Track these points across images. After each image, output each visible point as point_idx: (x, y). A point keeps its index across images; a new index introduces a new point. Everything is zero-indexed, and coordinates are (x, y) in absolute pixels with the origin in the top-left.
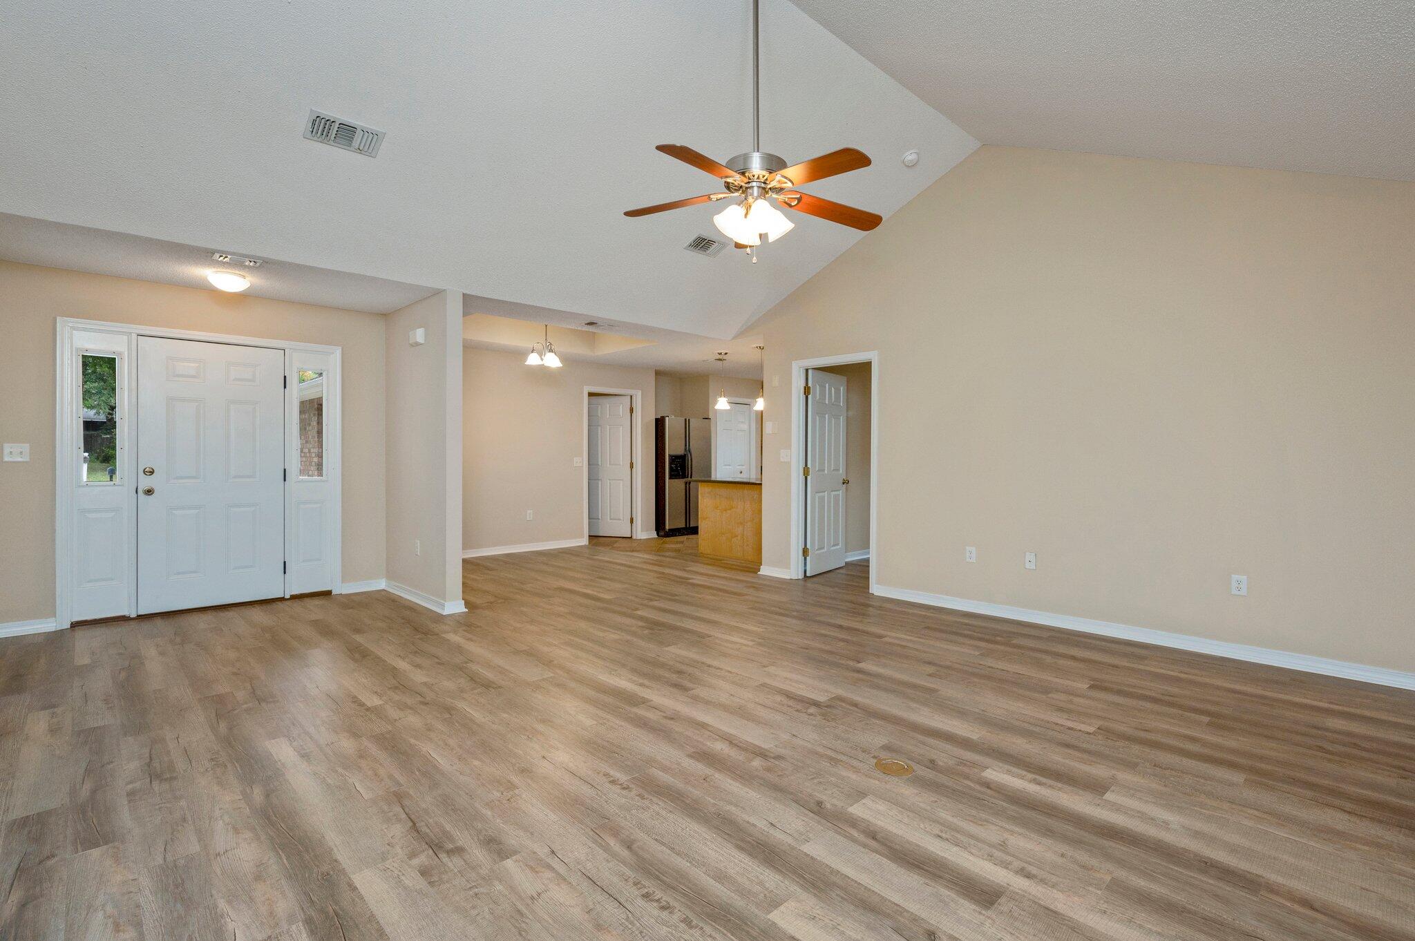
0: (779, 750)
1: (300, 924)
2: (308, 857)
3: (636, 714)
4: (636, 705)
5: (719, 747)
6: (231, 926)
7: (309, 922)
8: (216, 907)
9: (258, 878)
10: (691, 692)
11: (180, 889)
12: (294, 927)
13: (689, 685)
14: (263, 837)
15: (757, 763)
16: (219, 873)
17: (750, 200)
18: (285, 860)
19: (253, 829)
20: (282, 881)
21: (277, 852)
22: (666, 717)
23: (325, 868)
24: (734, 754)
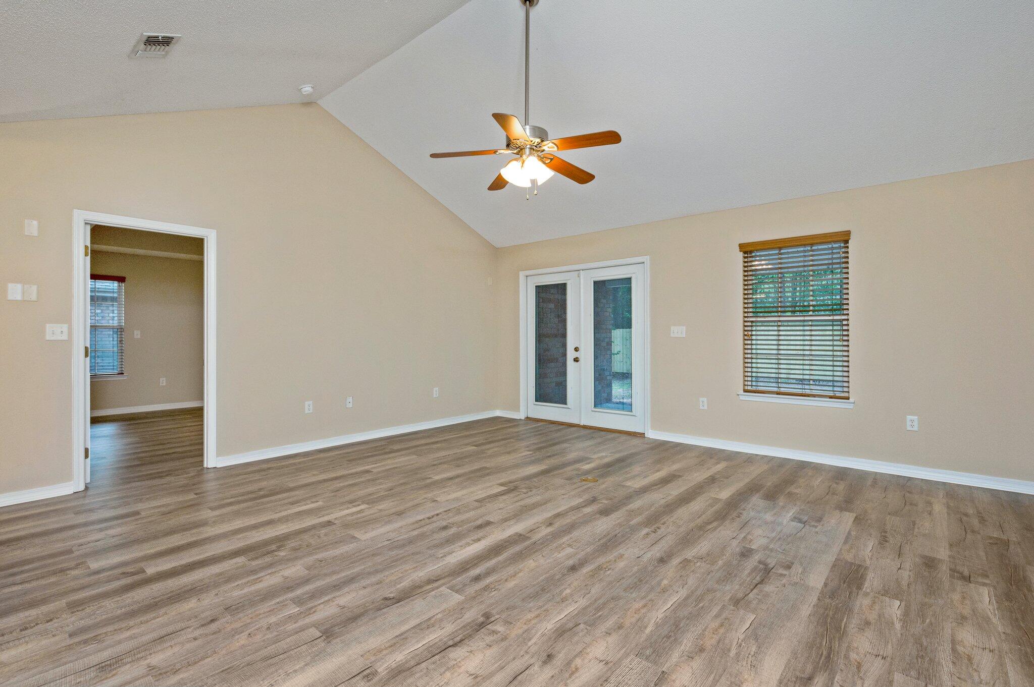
1: (864, 590)
2: (831, 612)
6: (899, 612)
7: (859, 587)
8: (902, 627)
9: (868, 623)
11: (921, 654)
12: (868, 591)
14: (845, 645)
16: (890, 646)
18: (845, 620)
19: (847, 657)
20: (857, 611)
21: (844, 629)
23: (828, 601)
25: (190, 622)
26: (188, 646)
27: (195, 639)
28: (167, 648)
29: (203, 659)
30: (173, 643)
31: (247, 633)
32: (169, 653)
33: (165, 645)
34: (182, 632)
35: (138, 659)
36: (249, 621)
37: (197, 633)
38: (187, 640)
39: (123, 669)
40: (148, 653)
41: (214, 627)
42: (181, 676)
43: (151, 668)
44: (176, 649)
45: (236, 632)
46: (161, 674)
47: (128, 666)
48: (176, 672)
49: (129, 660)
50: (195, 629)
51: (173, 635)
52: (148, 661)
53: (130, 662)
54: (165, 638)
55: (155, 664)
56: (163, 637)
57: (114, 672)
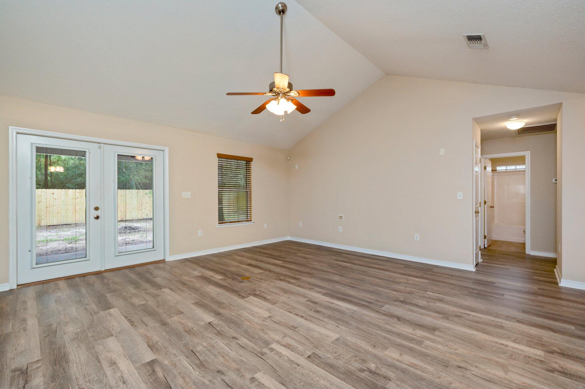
0: (275, 281)
3: (324, 290)
4: (327, 293)
5: (293, 281)
10: (307, 300)
13: (309, 303)
15: (282, 278)
17: (279, 98)
22: (313, 289)
24: (289, 280)
25: (469, 376)
26: (482, 367)
27: (477, 367)
28: (492, 374)
29: (483, 358)
30: (487, 374)
31: (456, 351)
32: (493, 371)
33: (492, 376)
34: (478, 375)
35: (509, 381)
36: (448, 354)
37: (473, 369)
38: (480, 370)
39: (518, 382)
40: (502, 380)
41: (463, 365)
42: (497, 359)
43: (506, 372)
44: (489, 370)
45: (458, 355)
46: (504, 366)
47: (516, 382)
48: (497, 362)
49: (513, 384)
50: (471, 371)
51: (483, 377)
52: (505, 376)
53: (513, 383)
54: (488, 380)
55: (503, 372)
56: (489, 381)
57: (523, 384)
